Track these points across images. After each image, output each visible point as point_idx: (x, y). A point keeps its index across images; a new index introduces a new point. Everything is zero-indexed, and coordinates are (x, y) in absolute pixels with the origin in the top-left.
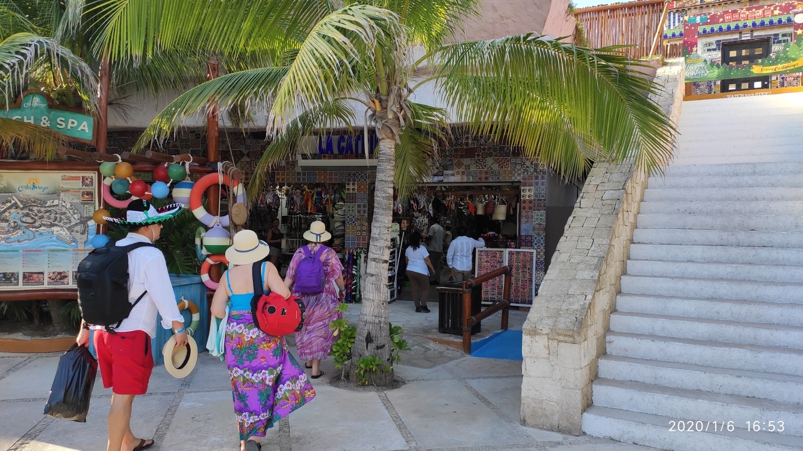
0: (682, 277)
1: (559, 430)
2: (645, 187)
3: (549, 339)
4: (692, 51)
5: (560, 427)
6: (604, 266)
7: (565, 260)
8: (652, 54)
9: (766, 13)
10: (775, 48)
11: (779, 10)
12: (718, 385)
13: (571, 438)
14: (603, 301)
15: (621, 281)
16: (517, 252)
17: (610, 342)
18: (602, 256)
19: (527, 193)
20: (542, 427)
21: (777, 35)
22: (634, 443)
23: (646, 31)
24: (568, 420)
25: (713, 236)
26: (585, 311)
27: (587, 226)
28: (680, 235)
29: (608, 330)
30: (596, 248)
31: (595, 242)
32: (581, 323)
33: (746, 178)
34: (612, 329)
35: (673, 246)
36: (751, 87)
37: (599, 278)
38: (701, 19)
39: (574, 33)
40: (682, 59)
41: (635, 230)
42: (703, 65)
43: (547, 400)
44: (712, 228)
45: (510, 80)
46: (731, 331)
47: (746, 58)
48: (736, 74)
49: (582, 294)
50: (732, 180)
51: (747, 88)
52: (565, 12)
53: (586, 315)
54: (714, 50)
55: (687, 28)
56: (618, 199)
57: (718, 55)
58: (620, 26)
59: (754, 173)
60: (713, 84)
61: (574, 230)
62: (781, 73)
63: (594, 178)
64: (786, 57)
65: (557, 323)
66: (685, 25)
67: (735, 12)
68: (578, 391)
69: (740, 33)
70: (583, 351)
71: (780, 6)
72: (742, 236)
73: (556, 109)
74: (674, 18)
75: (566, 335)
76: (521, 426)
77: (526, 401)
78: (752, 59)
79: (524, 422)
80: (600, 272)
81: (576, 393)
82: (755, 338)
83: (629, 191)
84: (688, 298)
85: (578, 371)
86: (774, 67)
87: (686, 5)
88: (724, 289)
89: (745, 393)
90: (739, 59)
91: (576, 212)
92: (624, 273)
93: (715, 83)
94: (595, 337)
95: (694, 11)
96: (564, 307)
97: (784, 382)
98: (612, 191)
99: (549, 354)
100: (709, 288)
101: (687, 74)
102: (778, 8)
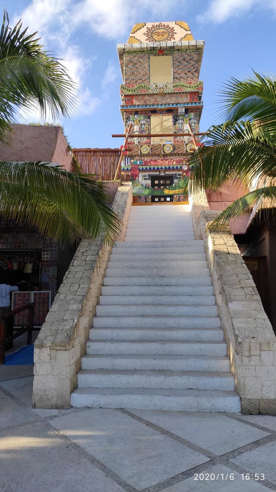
0: (128, 305)
1: (57, 407)
2: (111, 253)
3: (50, 349)
4: (135, 179)
5: (57, 405)
6: (85, 301)
7: (63, 298)
8: (116, 179)
9: (170, 163)
10: (176, 181)
11: (175, 162)
12: (145, 365)
13: (64, 411)
14: (84, 322)
15: (96, 309)
16: (39, 293)
17: (89, 347)
18: (84, 295)
19: (46, 256)
20: (46, 407)
21: (176, 174)
22: (100, 408)
23: (112, 166)
24: (62, 400)
25: (144, 280)
26: (73, 329)
27: (77, 277)
28: (128, 280)
29: (88, 339)
30: (81, 290)
31: (81, 287)
32: (70, 337)
33: (160, 249)
34: (90, 338)
35: (124, 287)
36: (165, 201)
37: (82, 308)
38: (140, 162)
39: (72, 162)
40: (131, 183)
41: (105, 278)
42: (141, 187)
43: (49, 389)
44: (143, 276)
45: (29, 187)
46: (151, 334)
47: (162, 185)
48: (156, 193)
49: (72, 319)
50: (153, 250)
51: (164, 200)
52: (65, 150)
53: (74, 332)
54: (148, 179)
55: (133, 166)
56: (94, 261)
57: (149, 182)
58: (99, 161)
59: (163, 246)
60: (147, 197)
61: (69, 280)
62: (178, 194)
63: (81, 248)
64: (179, 187)
65: (56, 339)
66: (132, 165)
67: (155, 160)
68: (68, 380)
69: (160, 172)
70: (71, 354)
71: (176, 160)
72: (157, 280)
73: (58, 206)
74: (128, 160)
75: (61, 346)
76: (32, 409)
77: (36, 392)
78: (165, 185)
79: (34, 406)
80: (83, 304)
81: (67, 382)
82: (163, 336)
83: (101, 256)
84: (131, 316)
85: (68, 368)
86: (174, 191)
87: (133, 154)
88: (148, 310)
89: (158, 368)
90: (159, 185)
91: (71, 268)
92: (98, 304)
93: (148, 197)
94: (80, 344)
95: (137, 158)
96: (61, 328)
97: (176, 359)
98: (91, 256)
99: (51, 359)
100: (141, 310)
101: (134, 191)
102: (175, 161)
